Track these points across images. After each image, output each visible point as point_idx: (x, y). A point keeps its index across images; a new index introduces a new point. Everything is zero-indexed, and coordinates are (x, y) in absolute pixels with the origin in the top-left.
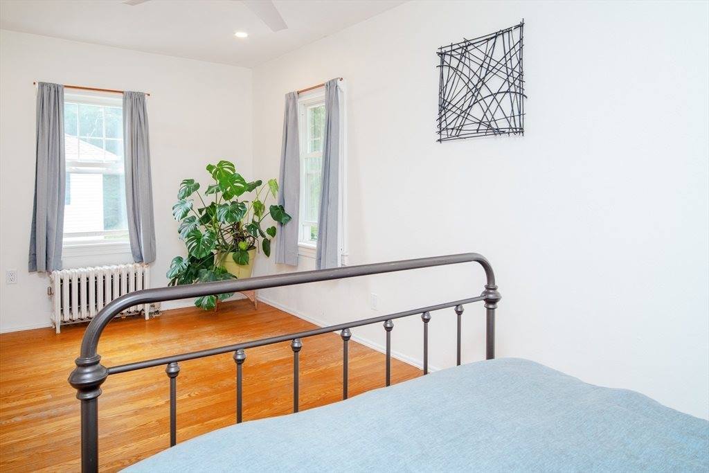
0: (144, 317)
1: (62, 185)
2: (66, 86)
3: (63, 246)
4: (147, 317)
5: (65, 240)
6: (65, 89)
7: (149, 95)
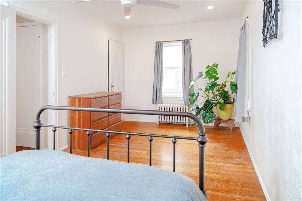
0: (186, 125)
1: (162, 73)
2: (164, 42)
3: (163, 96)
4: (187, 126)
5: (163, 94)
6: (164, 43)
7: (191, 40)
